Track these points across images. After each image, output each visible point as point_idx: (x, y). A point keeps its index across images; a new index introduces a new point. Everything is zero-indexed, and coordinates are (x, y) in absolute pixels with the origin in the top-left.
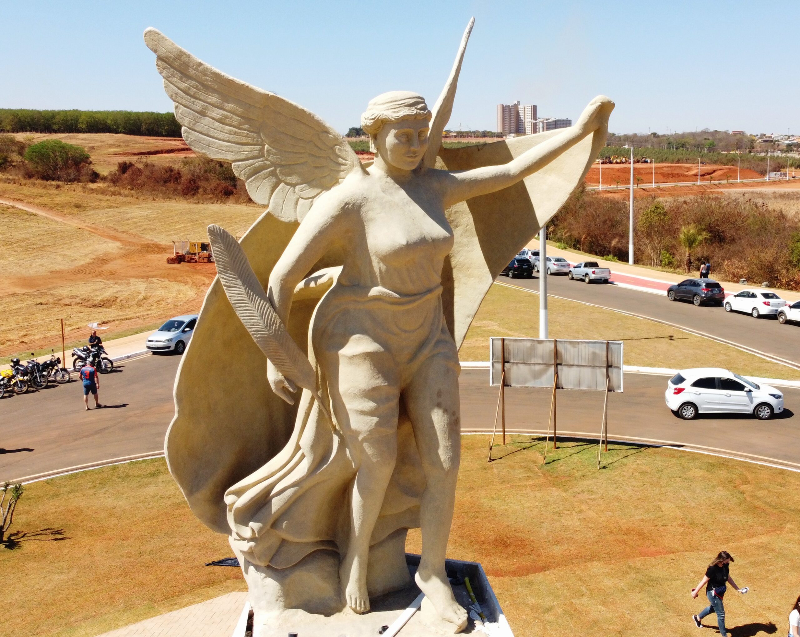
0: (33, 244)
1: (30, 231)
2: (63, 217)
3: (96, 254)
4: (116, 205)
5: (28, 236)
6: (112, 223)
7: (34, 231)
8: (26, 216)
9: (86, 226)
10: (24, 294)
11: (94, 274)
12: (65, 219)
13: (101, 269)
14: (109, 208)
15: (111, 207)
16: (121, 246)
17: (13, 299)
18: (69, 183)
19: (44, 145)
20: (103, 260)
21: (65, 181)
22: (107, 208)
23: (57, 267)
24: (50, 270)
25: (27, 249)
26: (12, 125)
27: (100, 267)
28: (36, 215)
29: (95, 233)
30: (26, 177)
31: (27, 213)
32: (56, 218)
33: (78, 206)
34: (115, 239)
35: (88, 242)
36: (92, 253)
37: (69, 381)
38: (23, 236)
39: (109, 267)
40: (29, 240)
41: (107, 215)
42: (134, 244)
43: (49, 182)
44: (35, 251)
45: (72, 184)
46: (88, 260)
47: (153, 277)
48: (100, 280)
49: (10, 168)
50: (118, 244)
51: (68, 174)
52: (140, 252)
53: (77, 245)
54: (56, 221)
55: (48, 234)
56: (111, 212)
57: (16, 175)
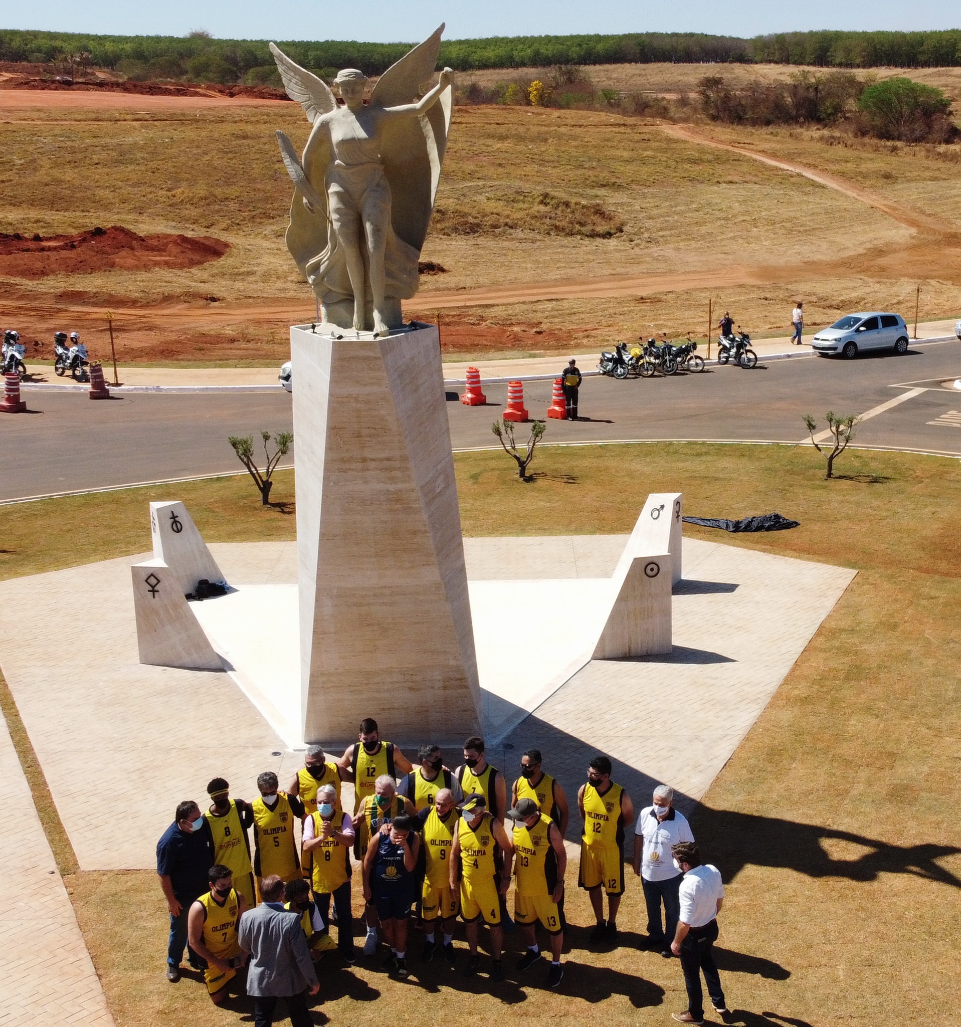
0: (801, 226)
1: (805, 207)
2: (861, 191)
3: (876, 242)
4: (944, 177)
5: (798, 214)
6: (922, 202)
7: (809, 208)
8: (810, 188)
9: (885, 205)
10: (753, 286)
11: (859, 270)
12: (861, 193)
13: (872, 263)
14: (933, 180)
15: (935, 179)
16: (915, 235)
17: (739, 290)
18: (912, 144)
19: (886, 87)
20: (881, 251)
21: (908, 141)
22: (930, 180)
23: (818, 257)
24: (805, 260)
25: (790, 231)
26: (864, 57)
27: (872, 260)
28: (823, 187)
29: (890, 215)
30: (859, 134)
31: (814, 184)
32: (849, 193)
33: (887, 176)
34: (912, 223)
35: (873, 226)
36: (870, 241)
37: (702, 371)
38: (792, 214)
39: (882, 261)
40: (797, 219)
41: (922, 190)
42: (934, 232)
43: (882, 143)
44: (800, 235)
45: (916, 145)
46: (861, 251)
47: (933, 278)
48: (861, 277)
49: (841, 120)
50: (913, 231)
51: (913, 131)
52: (937, 243)
53: (859, 229)
54: (847, 197)
55: (826, 213)
56: (931, 185)
57: (846, 131)
